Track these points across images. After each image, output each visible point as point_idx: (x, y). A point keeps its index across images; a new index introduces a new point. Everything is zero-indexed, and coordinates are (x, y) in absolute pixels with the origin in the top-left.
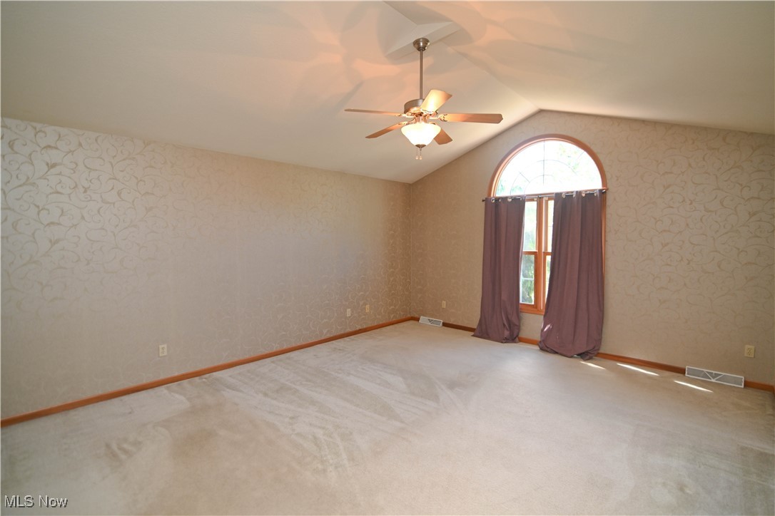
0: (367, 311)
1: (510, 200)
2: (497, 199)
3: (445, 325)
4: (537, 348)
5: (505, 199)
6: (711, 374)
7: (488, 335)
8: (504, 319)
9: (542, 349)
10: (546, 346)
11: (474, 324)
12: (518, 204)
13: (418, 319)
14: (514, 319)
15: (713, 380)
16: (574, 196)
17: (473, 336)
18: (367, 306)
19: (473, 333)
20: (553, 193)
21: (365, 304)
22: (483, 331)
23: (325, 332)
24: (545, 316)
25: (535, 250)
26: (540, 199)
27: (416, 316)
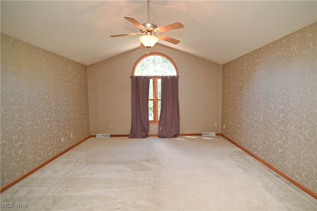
0: (71, 137)
1: (143, 78)
2: (137, 77)
3: (111, 136)
4: (158, 137)
5: (140, 77)
6: (208, 134)
7: (135, 136)
8: (143, 128)
9: (159, 137)
10: (161, 136)
11: (128, 132)
12: (146, 79)
13: (95, 136)
14: (146, 127)
15: (209, 135)
16: (168, 78)
17: (129, 138)
18: (71, 134)
19: (128, 137)
20: (161, 76)
21: (70, 133)
22: (133, 135)
23: (50, 155)
24: (159, 124)
25: (153, 98)
26: (155, 78)
27: (93, 134)
